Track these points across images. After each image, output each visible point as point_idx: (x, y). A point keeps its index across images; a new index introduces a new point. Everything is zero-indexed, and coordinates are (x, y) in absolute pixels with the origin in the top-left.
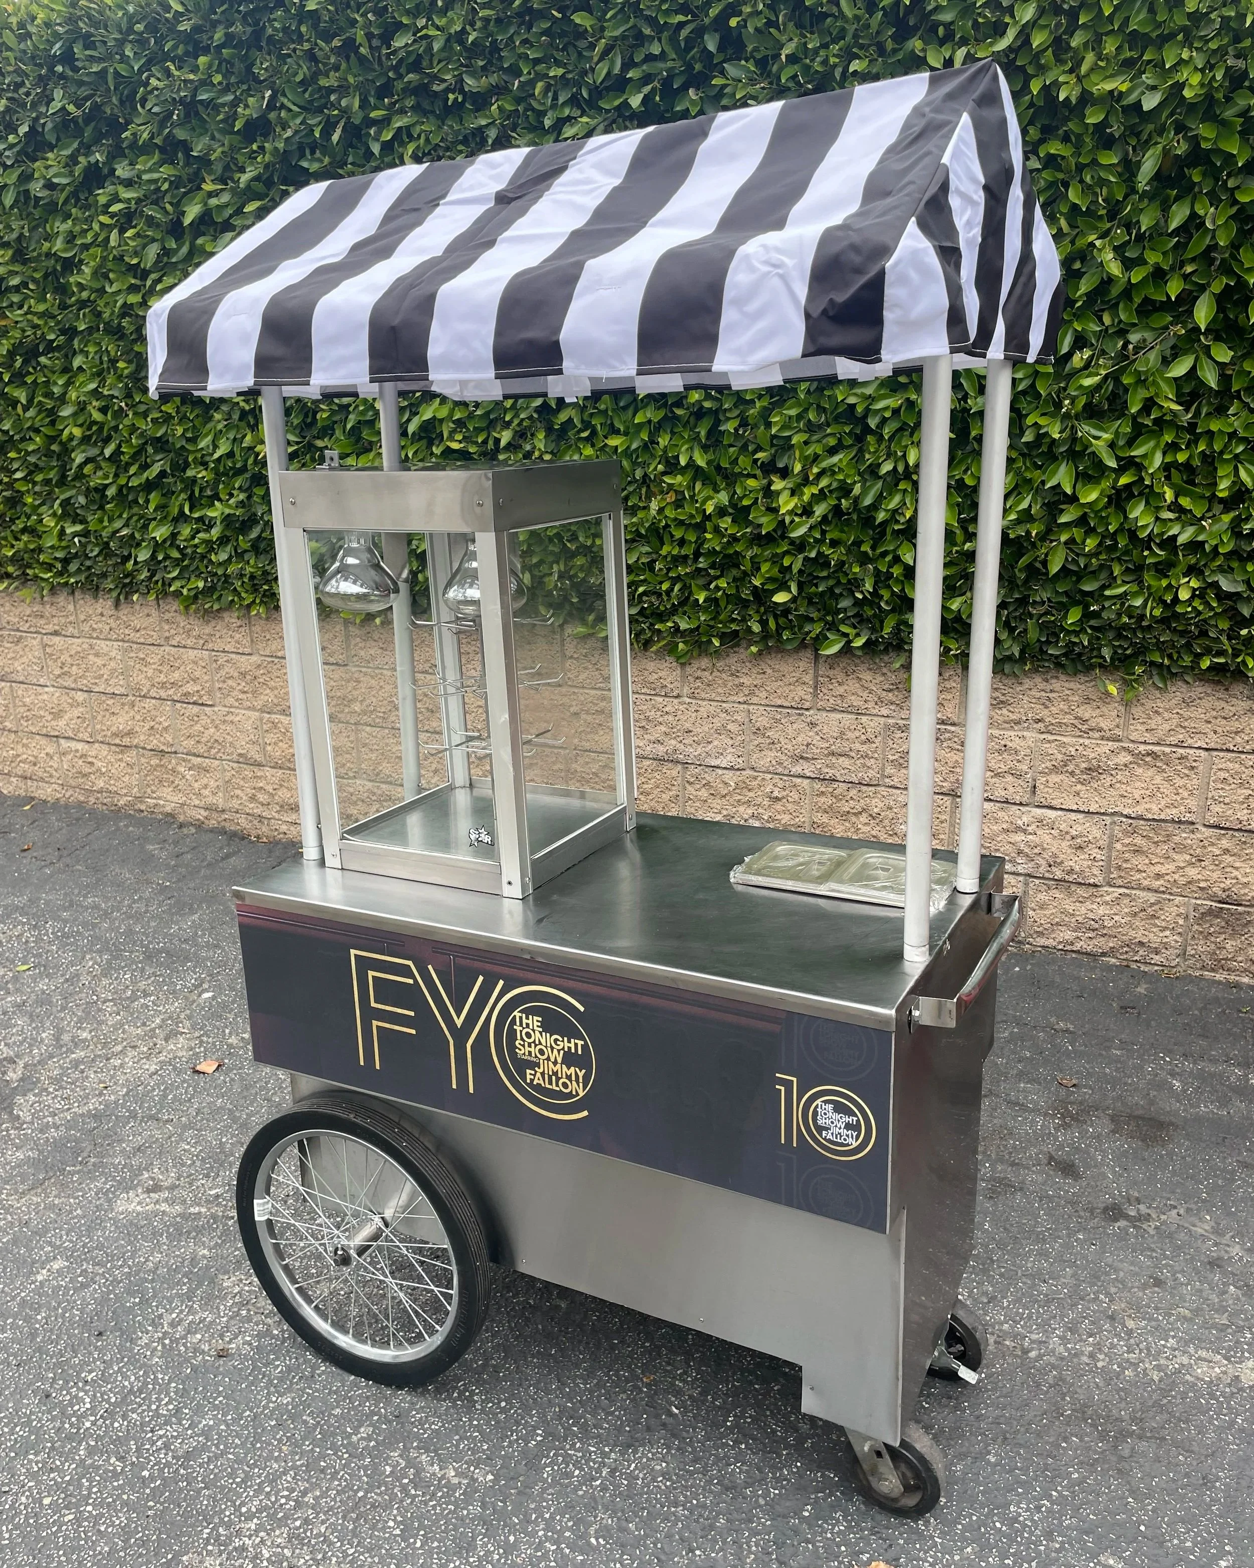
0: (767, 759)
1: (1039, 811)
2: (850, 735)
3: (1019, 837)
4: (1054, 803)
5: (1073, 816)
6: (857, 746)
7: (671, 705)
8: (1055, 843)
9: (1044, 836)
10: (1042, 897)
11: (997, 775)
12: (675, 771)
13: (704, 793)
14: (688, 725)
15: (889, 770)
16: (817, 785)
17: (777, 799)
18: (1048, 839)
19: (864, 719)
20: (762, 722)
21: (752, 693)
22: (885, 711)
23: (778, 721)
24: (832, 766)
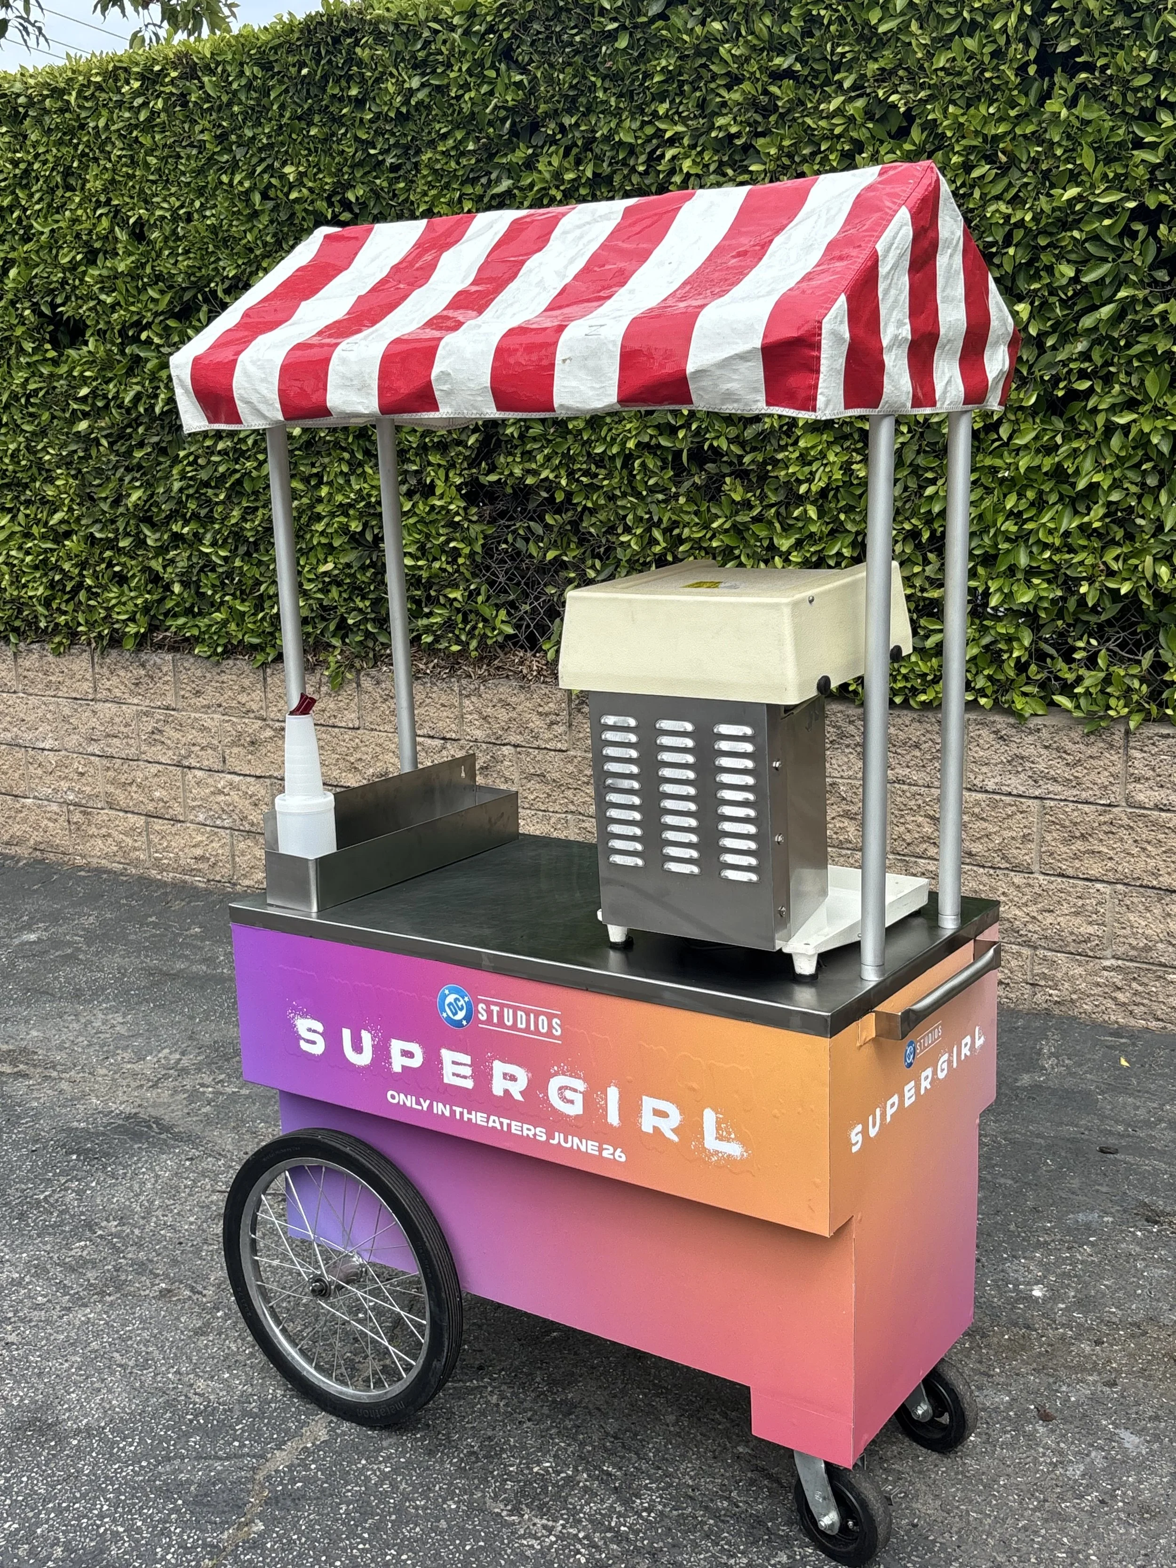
0: (73, 741)
1: (229, 776)
2: (117, 720)
3: (221, 798)
4: (237, 770)
5: (249, 779)
6: (122, 729)
7: (12, 699)
8: (242, 802)
9: (235, 796)
10: (242, 846)
11: (202, 749)
12: (20, 754)
13: (39, 772)
14: (22, 715)
15: (144, 748)
16: (104, 761)
17: (82, 774)
18: (236, 798)
19: (124, 707)
20: (67, 711)
21: (57, 689)
22: (136, 701)
23: (76, 710)
24: (109, 746)
